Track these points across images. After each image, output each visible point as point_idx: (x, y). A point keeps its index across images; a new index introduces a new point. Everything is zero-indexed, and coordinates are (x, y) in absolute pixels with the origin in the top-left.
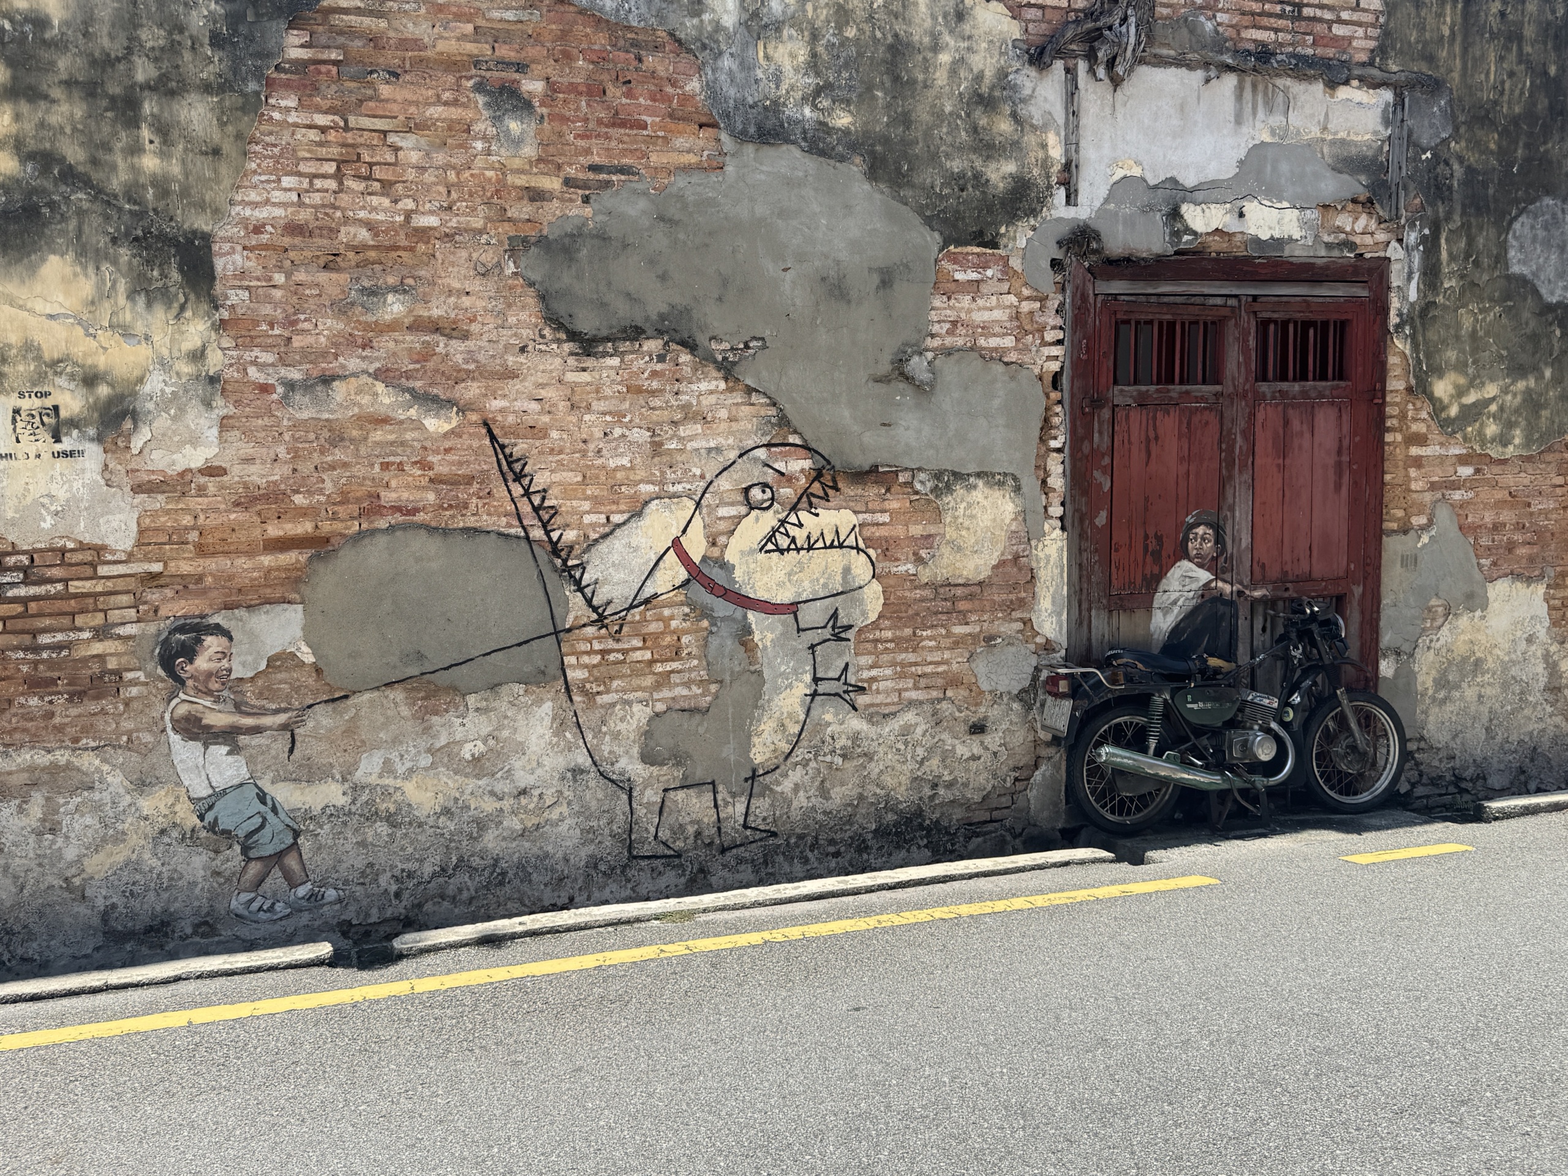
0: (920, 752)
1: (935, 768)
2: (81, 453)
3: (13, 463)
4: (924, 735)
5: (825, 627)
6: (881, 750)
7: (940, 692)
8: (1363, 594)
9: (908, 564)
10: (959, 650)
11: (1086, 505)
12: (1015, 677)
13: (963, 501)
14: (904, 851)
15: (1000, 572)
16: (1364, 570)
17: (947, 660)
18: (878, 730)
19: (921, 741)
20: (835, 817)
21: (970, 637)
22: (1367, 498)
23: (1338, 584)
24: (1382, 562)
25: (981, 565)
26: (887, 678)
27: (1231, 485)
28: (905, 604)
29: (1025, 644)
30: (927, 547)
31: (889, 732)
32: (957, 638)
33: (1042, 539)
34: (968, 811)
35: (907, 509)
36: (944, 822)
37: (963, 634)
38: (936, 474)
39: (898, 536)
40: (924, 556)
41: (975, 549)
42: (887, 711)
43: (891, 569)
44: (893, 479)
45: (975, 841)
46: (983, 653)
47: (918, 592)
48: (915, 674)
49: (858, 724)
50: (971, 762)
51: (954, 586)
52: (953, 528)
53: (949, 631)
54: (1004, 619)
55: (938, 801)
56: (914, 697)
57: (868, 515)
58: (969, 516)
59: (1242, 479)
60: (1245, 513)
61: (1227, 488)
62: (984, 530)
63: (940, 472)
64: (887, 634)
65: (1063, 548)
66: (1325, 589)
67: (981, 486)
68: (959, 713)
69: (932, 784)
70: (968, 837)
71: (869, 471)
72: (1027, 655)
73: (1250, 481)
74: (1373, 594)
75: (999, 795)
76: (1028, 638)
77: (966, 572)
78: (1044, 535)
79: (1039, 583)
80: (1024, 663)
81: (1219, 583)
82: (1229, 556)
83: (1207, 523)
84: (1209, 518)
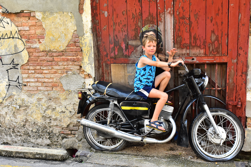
0: (44, 108)
1: (49, 113)
4: (45, 102)
5: (10, 64)
6: (31, 105)
7: (51, 89)
8: (237, 63)
9: (36, 44)
10: (56, 75)
11: (98, 23)
12: (76, 86)
13: (53, 22)
14: (41, 139)
15: (69, 48)
16: (238, 52)
17: (52, 78)
18: (30, 99)
19: (44, 104)
20: (19, 124)
21: (60, 70)
22: (240, 19)
23: (222, 58)
24: (249, 49)
25: (61, 45)
26: (32, 82)
27: (163, 14)
28: (36, 58)
29: (80, 74)
30: (42, 39)
31: (34, 100)
32: (55, 70)
33: (83, 36)
34: (62, 129)
35: (35, 26)
36: (54, 132)
37: (58, 69)
38: (43, 13)
39: (32, 35)
40: (41, 42)
41: (59, 39)
42: (33, 93)
43: (31, 46)
44: (29, 15)
45: (65, 140)
46: (65, 77)
47: (40, 54)
48: (42, 81)
49: (24, 96)
50: (62, 113)
51: (53, 52)
52: (50, 32)
53: (53, 68)
54: (72, 65)
55: (52, 124)
56: (42, 89)
57: (22, 27)
58: (56, 28)
59: (168, 11)
60: (170, 26)
61: (161, 15)
62: (62, 33)
63: (44, 12)
64: (31, 68)
65: (91, 40)
66: (215, 60)
67: (59, 17)
68: (57, 96)
69: (49, 119)
70: (63, 138)
71: (20, 12)
72: (81, 78)
73: (172, 12)
74: (243, 64)
75: (73, 126)
76: (82, 72)
77: (56, 48)
78: (84, 35)
79: (84, 52)
80: (80, 81)
81: (159, 55)
82: (163, 44)
83: (152, 31)
84: (153, 28)
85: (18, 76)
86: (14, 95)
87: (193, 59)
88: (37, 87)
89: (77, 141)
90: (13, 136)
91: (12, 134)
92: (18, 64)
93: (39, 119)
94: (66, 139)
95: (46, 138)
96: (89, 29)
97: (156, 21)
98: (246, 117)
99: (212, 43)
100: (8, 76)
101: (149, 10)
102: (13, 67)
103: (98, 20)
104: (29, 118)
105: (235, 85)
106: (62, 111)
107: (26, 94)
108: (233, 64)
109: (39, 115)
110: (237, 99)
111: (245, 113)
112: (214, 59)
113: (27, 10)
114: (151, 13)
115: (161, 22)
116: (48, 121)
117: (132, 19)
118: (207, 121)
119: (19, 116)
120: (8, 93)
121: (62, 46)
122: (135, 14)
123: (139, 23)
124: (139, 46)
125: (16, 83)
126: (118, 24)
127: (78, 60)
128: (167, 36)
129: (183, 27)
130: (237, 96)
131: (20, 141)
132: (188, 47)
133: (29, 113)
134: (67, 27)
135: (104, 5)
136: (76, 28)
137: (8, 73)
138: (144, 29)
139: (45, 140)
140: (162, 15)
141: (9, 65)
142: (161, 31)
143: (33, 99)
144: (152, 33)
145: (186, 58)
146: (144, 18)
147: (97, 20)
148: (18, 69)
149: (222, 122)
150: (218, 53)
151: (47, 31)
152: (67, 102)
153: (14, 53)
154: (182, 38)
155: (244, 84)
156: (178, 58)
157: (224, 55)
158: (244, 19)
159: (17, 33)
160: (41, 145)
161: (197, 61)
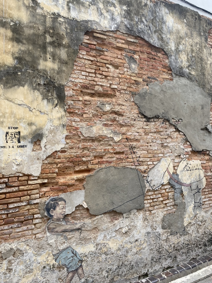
2: (26, 146)
3: (5, 149)
5: (196, 189)
6: (207, 219)
9: (209, 173)
26: (207, 201)
35: (208, 160)
39: (207, 166)
42: (208, 209)
44: (206, 153)
49: (203, 213)
57: (202, 161)
64: (207, 190)
71: (202, 151)
85: (200, 198)
86: (197, 214)
88: (210, 204)
92: (200, 189)
100: (195, 199)
102: (198, 191)
104: (206, 230)
113: (206, 150)
119: (200, 231)
120: (194, 213)
125: (199, 204)
143: (208, 214)
153: (198, 181)
159: (200, 166)
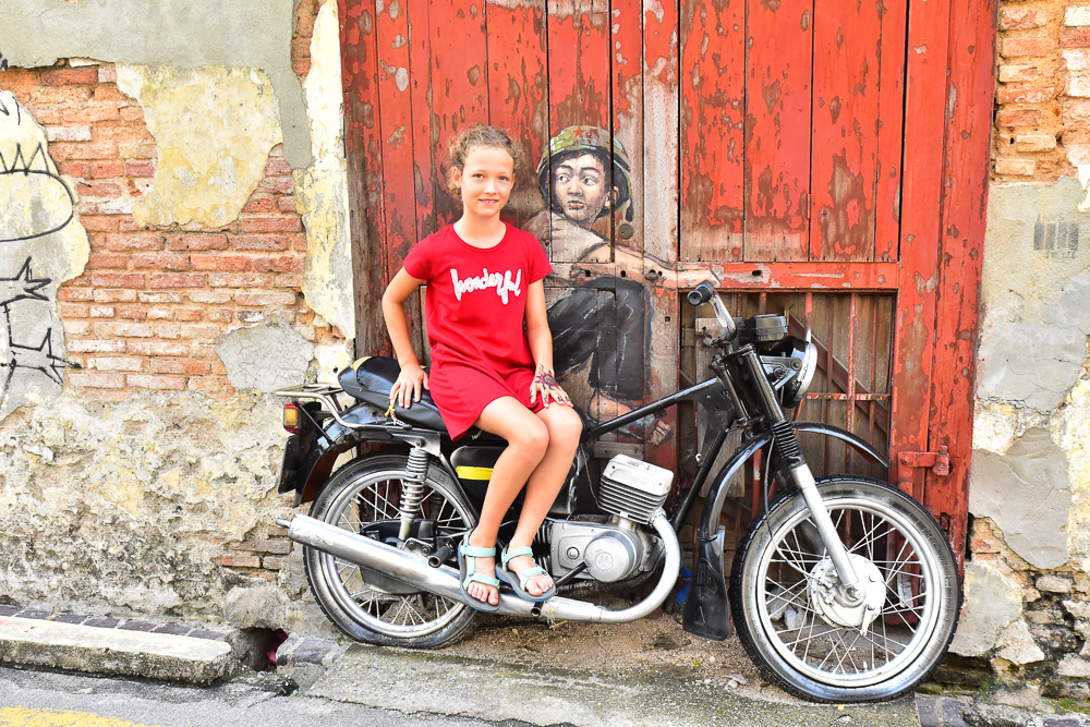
0: (154, 460)
1: (174, 484)
4: (155, 438)
5: (17, 279)
7: (179, 382)
8: (938, 293)
9: (121, 199)
10: (202, 325)
11: (371, 116)
12: (282, 374)
13: (186, 110)
14: (141, 584)
15: (252, 216)
16: (940, 249)
17: (186, 339)
18: (97, 422)
19: (154, 445)
20: (52, 524)
21: (216, 309)
22: (951, 110)
23: (876, 273)
24: (988, 236)
25: (221, 204)
26: (105, 354)
27: (636, 83)
28: (121, 255)
29: (299, 327)
30: (145, 177)
31: (110, 426)
32: (198, 308)
33: (310, 170)
34: (226, 549)
35: (116, 122)
36: (194, 558)
37: (206, 303)
38: (146, 70)
39: (105, 159)
40: (141, 189)
41: (211, 181)
42: (109, 399)
43: (99, 206)
44: (92, 79)
45: (236, 591)
46: (235, 334)
47: (138, 240)
48: (142, 352)
49: (71, 410)
50: (224, 485)
51: (187, 232)
52: (176, 150)
53: (186, 298)
54: (264, 287)
55: (182, 528)
56: (143, 384)
57: (61, 128)
58: (198, 133)
59: (657, 72)
60: (664, 133)
61: (627, 87)
62: (222, 153)
63: (151, 67)
64: (101, 295)
65: (341, 184)
66: (846, 279)
67: (213, 88)
68: (204, 413)
69: (172, 505)
70: (229, 584)
71: (55, 66)
72: (300, 343)
73: (672, 76)
74: (962, 296)
75: (271, 537)
76: (304, 319)
77: (200, 215)
78: (312, 164)
79: (311, 236)
80: (295, 355)
81: (617, 253)
82: (634, 207)
83: (589, 151)
84: (594, 142)
85: (50, 330)
86: (33, 406)
87: (757, 273)
88: (125, 373)
89: (285, 598)
90: (30, 571)
91: (26, 565)
92: (48, 281)
93: (132, 505)
94: (242, 590)
95: (162, 583)
96: (334, 141)
97: (604, 110)
98: (971, 517)
99: (837, 208)
100: (9, 327)
101: (579, 67)
102: (27, 290)
103: (369, 102)
104: (94, 502)
105: (926, 385)
106: (225, 475)
107: (79, 401)
108: (920, 295)
109: (134, 490)
110: (933, 443)
111: (966, 499)
112: (843, 275)
113: (83, 58)
114: (586, 78)
115: (628, 115)
116: (168, 512)
117: (507, 103)
118: (808, 532)
119: (52, 490)
120: (7, 396)
121: (222, 209)
122: (519, 79)
123: (538, 118)
124: (537, 214)
125: (39, 359)
126: (449, 121)
127: (289, 267)
128: (650, 174)
129: (719, 138)
130: (935, 429)
131: (59, 592)
132: (738, 224)
133: (91, 480)
134: (243, 130)
135: (394, 42)
136: (278, 137)
137: (8, 316)
138: (555, 143)
139: (156, 592)
140: (631, 88)
141: (11, 283)
142: (625, 152)
143: (108, 423)
144: (587, 160)
145: (727, 268)
146: (556, 99)
147: (364, 104)
148: (46, 299)
149: (869, 538)
150: (860, 248)
151: (162, 144)
152: (244, 440)
153: (31, 234)
154: (712, 183)
155: (963, 382)
156: (696, 267)
157: (885, 260)
158: (970, 109)
159: (43, 153)
160: (140, 611)
161: (772, 281)
